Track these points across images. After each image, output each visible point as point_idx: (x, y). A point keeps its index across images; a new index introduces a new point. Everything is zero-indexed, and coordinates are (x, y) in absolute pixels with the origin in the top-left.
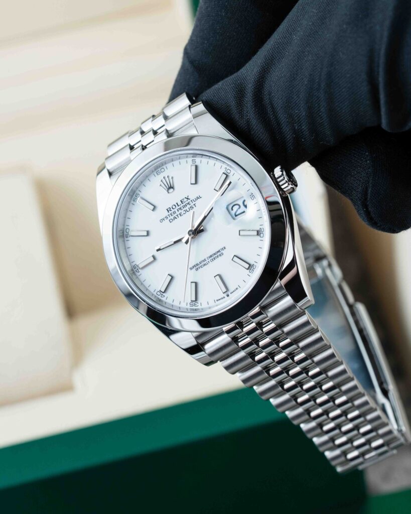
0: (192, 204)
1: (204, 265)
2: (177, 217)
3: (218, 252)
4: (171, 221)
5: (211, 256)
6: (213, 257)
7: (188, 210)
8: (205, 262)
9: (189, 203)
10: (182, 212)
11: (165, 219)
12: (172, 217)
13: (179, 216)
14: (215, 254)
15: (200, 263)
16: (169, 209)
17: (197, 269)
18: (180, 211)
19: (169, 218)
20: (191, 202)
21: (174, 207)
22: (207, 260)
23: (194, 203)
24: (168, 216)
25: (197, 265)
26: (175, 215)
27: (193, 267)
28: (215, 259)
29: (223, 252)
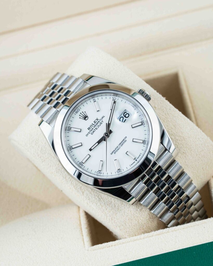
0: (101, 122)
1: (118, 149)
2: (94, 131)
3: (123, 140)
4: (92, 133)
5: (120, 144)
6: (121, 144)
7: (100, 125)
8: (118, 148)
9: (99, 122)
10: (97, 127)
11: (88, 134)
12: (92, 132)
13: (96, 129)
14: (122, 142)
15: (116, 149)
16: (89, 128)
17: (115, 153)
18: (95, 127)
19: (91, 133)
20: (100, 121)
21: (91, 126)
22: (119, 147)
23: (101, 120)
24: (90, 132)
25: (114, 151)
26: (93, 130)
27: (112, 153)
28: (123, 144)
29: (126, 139)
